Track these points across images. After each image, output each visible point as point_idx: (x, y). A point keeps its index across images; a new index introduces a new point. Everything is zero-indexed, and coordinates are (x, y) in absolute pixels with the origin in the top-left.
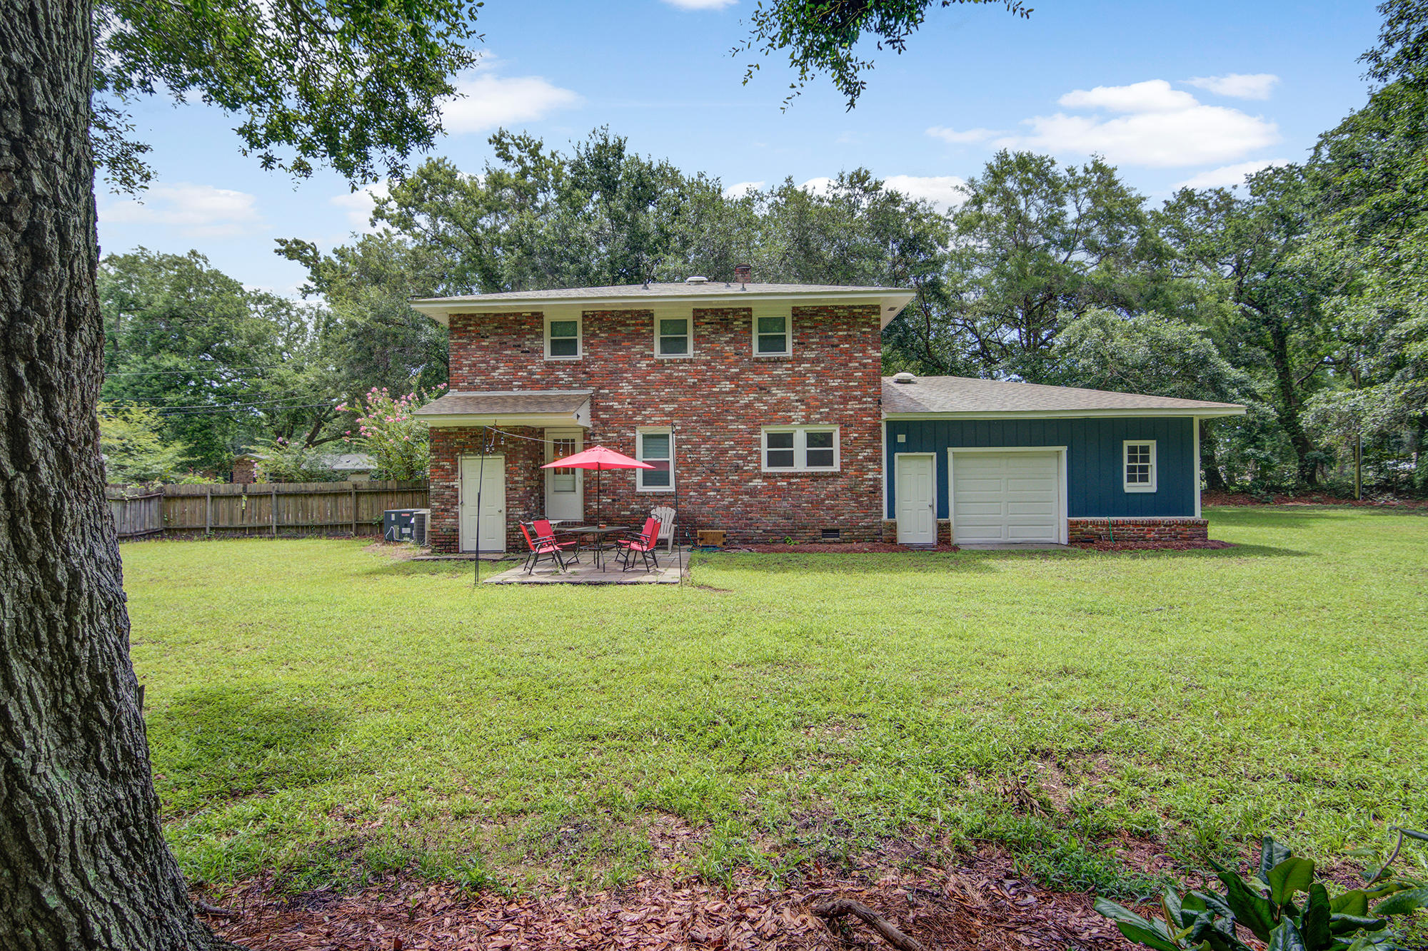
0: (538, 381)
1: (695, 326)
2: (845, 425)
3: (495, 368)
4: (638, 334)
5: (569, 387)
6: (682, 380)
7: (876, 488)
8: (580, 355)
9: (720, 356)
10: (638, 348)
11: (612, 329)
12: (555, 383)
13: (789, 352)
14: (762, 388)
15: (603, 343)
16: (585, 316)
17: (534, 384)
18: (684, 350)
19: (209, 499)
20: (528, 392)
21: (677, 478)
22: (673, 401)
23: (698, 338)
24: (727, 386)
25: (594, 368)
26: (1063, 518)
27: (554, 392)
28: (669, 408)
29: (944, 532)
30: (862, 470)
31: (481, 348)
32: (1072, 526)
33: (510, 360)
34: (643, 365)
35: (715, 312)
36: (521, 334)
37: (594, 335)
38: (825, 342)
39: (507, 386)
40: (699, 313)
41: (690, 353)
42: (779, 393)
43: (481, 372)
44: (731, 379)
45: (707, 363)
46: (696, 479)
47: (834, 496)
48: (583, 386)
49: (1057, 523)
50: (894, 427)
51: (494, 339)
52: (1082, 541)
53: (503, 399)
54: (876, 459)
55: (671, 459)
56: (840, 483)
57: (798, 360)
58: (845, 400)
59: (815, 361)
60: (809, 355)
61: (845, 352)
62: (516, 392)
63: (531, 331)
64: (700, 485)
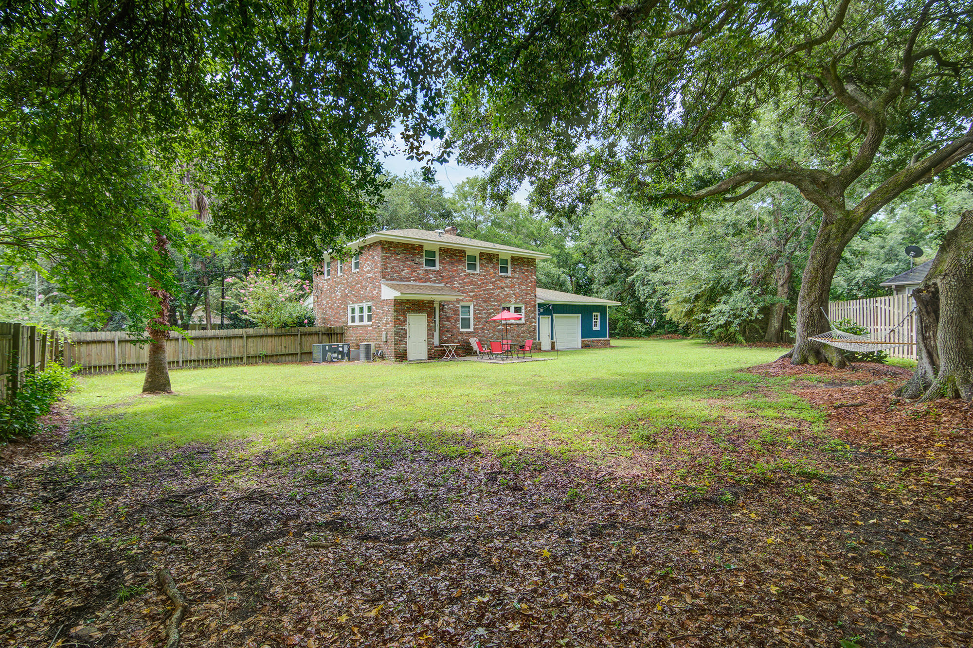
0: (421, 279)
1: (480, 259)
2: (526, 304)
3: (403, 270)
4: (461, 261)
5: (434, 282)
6: (476, 282)
7: (535, 329)
8: (437, 268)
9: (488, 273)
10: (460, 267)
11: (451, 257)
12: (429, 280)
13: (509, 274)
14: (502, 288)
15: (447, 263)
16: (440, 249)
17: (420, 280)
18: (475, 269)
19: (117, 343)
20: (417, 283)
21: (475, 325)
22: (473, 291)
23: (481, 264)
24: (491, 286)
25: (444, 274)
26: (579, 339)
27: (428, 284)
28: (472, 294)
29: (553, 344)
30: (531, 322)
31: (397, 259)
32: (583, 342)
33: (409, 267)
34: (462, 274)
35: (487, 254)
36: (414, 255)
37: (444, 259)
38: (521, 272)
39: (408, 279)
40: (482, 254)
41: (478, 271)
42: (507, 290)
43: (397, 272)
44: (492, 283)
45: (484, 276)
46: (481, 326)
47: (523, 332)
48: (440, 282)
49: (578, 341)
50: (540, 305)
51: (402, 255)
52: (585, 346)
53: (408, 285)
54: (534, 318)
55: (472, 317)
56: (525, 327)
57: (513, 278)
58: (527, 294)
59: (518, 278)
60: (516, 276)
61: (526, 276)
62: (412, 283)
63: (418, 254)
64: (482, 328)
